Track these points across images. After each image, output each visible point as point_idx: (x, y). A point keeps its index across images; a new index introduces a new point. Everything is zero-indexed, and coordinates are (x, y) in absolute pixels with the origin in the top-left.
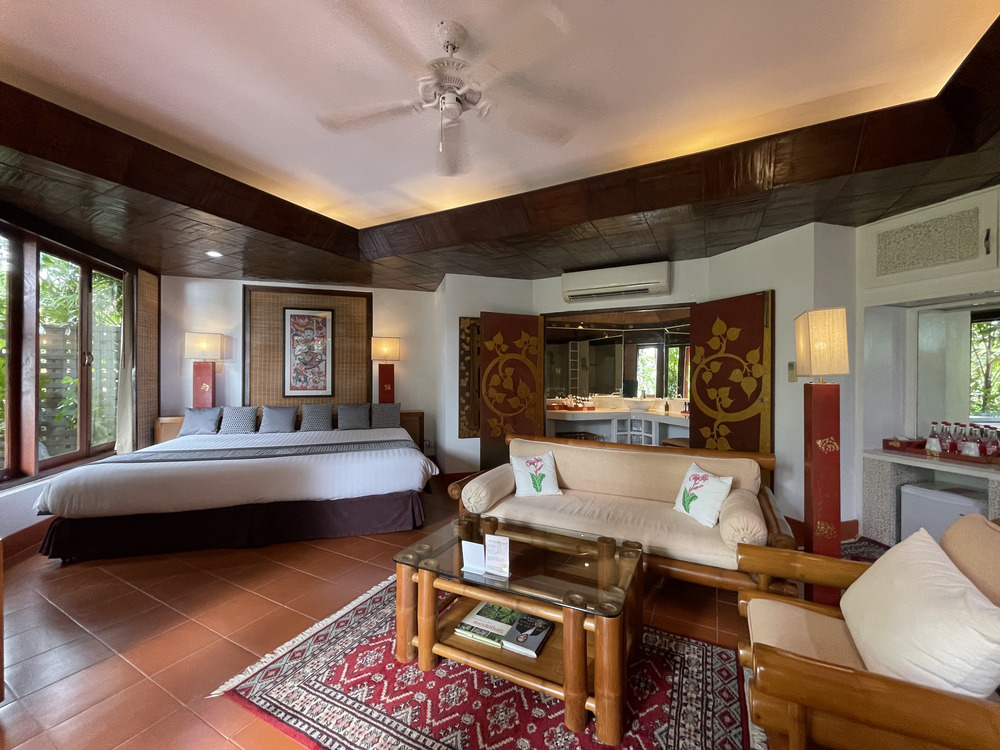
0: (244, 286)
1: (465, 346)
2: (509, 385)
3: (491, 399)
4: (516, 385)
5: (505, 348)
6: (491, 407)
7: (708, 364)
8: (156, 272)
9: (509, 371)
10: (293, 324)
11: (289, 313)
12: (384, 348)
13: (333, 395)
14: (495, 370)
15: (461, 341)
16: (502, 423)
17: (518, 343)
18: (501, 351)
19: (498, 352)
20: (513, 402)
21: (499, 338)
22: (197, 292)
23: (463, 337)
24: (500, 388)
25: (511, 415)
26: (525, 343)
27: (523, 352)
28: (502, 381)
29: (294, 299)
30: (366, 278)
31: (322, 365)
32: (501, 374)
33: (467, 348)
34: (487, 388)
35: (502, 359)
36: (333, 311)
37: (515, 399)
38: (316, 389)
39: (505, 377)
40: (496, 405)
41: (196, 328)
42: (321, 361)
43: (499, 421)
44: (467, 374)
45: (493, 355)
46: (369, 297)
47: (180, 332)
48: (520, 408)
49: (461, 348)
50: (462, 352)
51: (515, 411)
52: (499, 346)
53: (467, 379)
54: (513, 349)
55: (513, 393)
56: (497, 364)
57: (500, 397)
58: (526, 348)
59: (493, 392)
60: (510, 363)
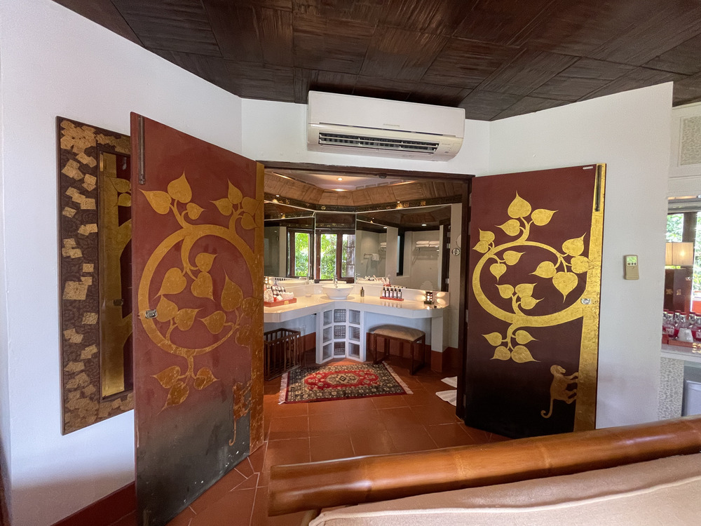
2: (203, 288)
3: (163, 327)
4: (218, 287)
5: (195, 211)
6: (165, 342)
7: (500, 254)
9: (204, 260)
14: (172, 258)
15: (64, 183)
17: (222, 206)
19: (180, 219)
21: (180, 189)
24: (183, 299)
25: (208, 349)
26: (235, 207)
27: (232, 224)
28: (190, 282)
32: (187, 266)
33: (84, 202)
34: (154, 303)
35: (189, 234)
37: (217, 315)
39: (196, 273)
40: (177, 337)
44: (88, 268)
45: (167, 224)
48: (225, 330)
49: (64, 201)
50: (70, 212)
51: (216, 338)
52: (182, 206)
53: (88, 281)
54: (211, 216)
56: (178, 247)
58: (236, 215)
59: (167, 310)
60: (205, 245)
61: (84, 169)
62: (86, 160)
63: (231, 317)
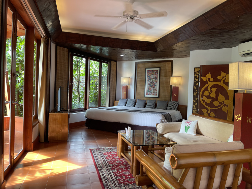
0: (136, 62)
1: (196, 79)
2: (213, 95)
4: (217, 96)
5: (212, 80)
6: (204, 104)
8: (116, 61)
9: (214, 90)
10: (148, 73)
11: (147, 69)
12: (174, 81)
13: (159, 97)
14: (206, 89)
15: (195, 77)
16: (209, 112)
17: (219, 78)
18: (210, 81)
19: (208, 82)
20: (216, 103)
21: (209, 76)
22: (125, 65)
23: (195, 76)
24: (208, 97)
25: (214, 109)
26: (223, 77)
27: (222, 81)
28: (210, 94)
29: (149, 65)
30: (171, 56)
31: (156, 87)
32: (209, 91)
33: (197, 80)
34: (202, 97)
35: (210, 84)
36: (160, 68)
38: (154, 95)
39: (211, 92)
40: (206, 104)
41: (124, 76)
42: (156, 85)
43: (208, 110)
44: (197, 90)
45: (206, 82)
46: (172, 61)
47: (121, 76)
48: (219, 106)
49: (194, 80)
50: (195, 82)
51: (216, 107)
52: (209, 79)
53: (196, 92)
54: (216, 80)
55: (216, 99)
56: (208, 87)
57: (209, 101)
58: (224, 79)
59: (205, 98)
60: (213, 86)
61: (197, 75)
62: (197, 73)
63: (221, 103)
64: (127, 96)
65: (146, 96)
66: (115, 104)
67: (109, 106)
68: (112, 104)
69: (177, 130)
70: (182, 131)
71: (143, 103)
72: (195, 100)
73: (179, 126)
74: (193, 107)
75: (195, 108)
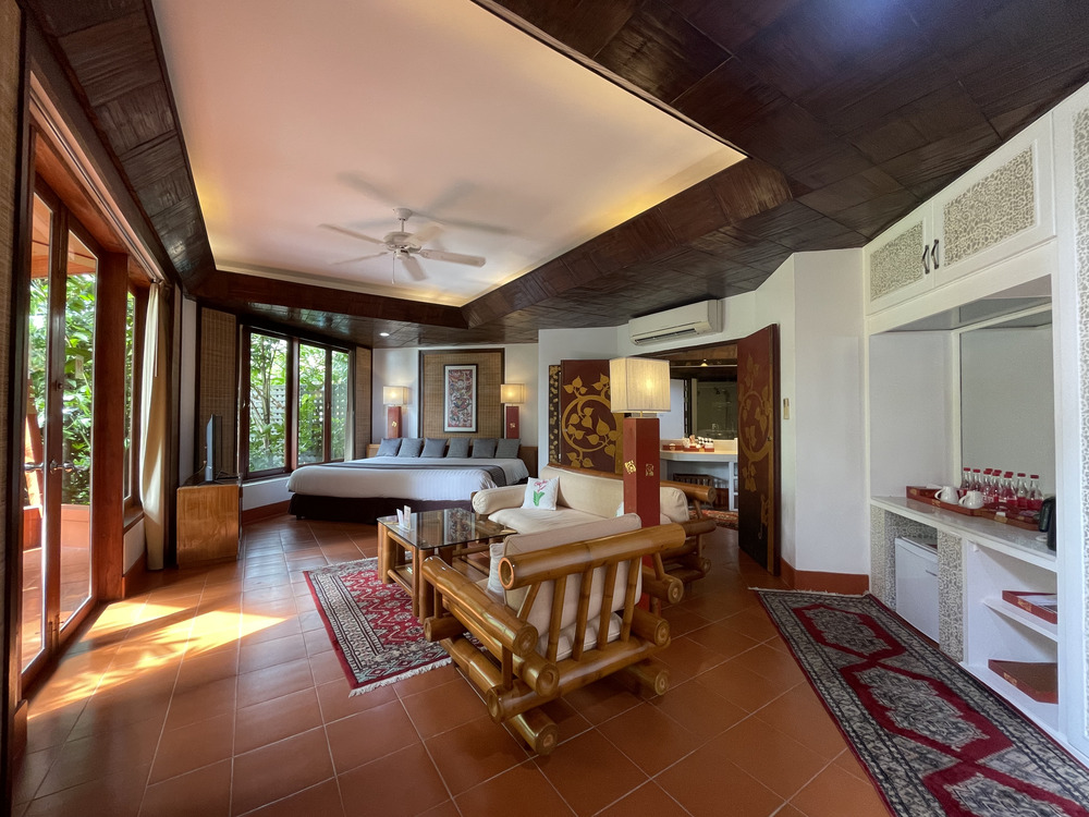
0: (420, 352)
1: (553, 390)
2: (588, 423)
4: (595, 424)
5: (583, 390)
6: (571, 442)
7: (745, 402)
8: (370, 348)
10: (450, 377)
11: (447, 368)
12: (509, 394)
13: (477, 431)
14: (574, 410)
15: (550, 386)
16: (581, 458)
18: (580, 394)
19: (577, 394)
20: (593, 439)
21: (578, 382)
22: (393, 358)
23: (552, 382)
24: (579, 427)
25: (590, 451)
27: (603, 394)
28: (581, 420)
29: (451, 357)
30: (501, 338)
31: (469, 408)
32: (580, 414)
33: (555, 392)
34: (567, 427)
35: (581, 400)
36: (477, 365)
37: (595, 436)
38: (465, 426)
39: (584, 416)
40: (575, 441)
41: (392, 383)
42: (468, 405)
43: (578, 456)
44: (555, 414)
45: (572, 397)
46: (502, 351)
47: (383, 384)
49: (550, 392)
50: (551, 395)
51: (594, 447)
52: (578, 389)
53: (554, 418)
55: (593, 431)
56: (576, 405)
57: (579, 435)
59: (572, 430)
60: (587, 404)
61: (555, 380)
62: (555, 377)
63: (602, 438)
64: (400, 432)
65: (447, 429)
66: (370, 452)
67: (354, 459)
68: (362, 451)
69: (517, 503)
70: (528, 503)
71: (440, 447)
72: (553, 434)
73: (522, 494)
74: (550, 450)
75: (553, 452)
